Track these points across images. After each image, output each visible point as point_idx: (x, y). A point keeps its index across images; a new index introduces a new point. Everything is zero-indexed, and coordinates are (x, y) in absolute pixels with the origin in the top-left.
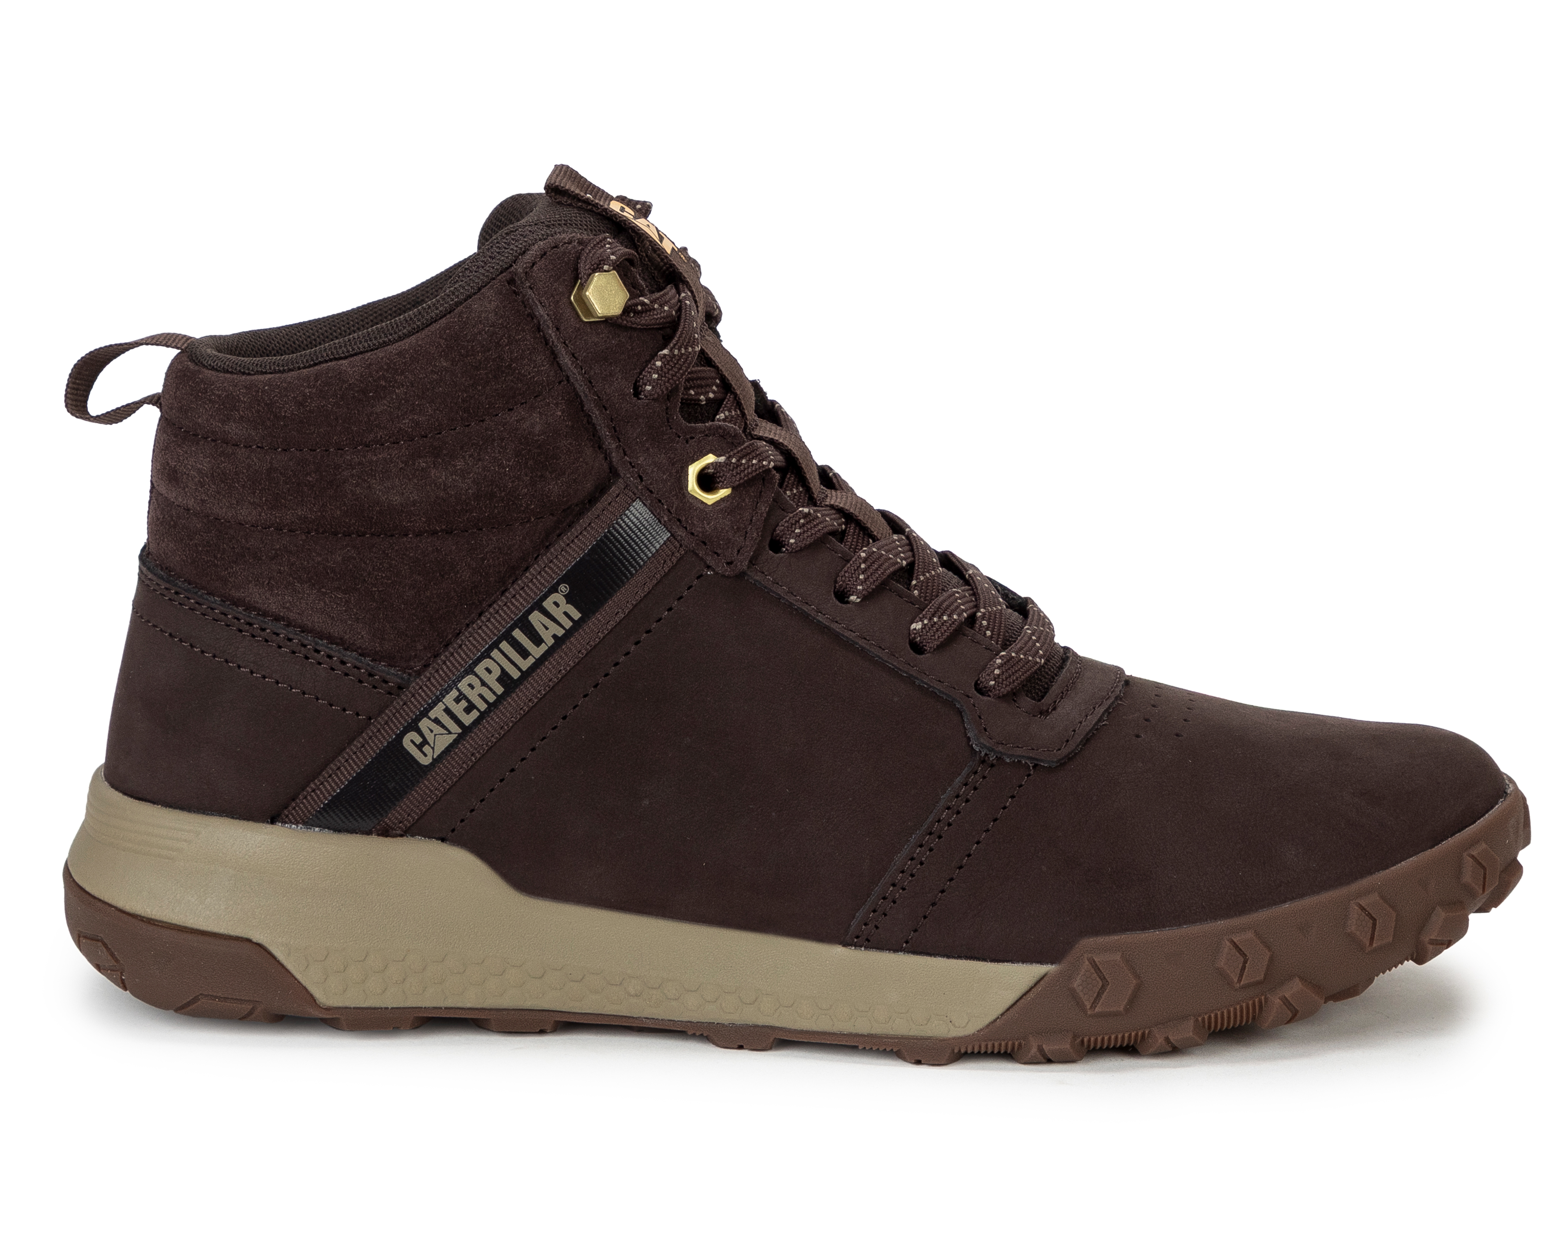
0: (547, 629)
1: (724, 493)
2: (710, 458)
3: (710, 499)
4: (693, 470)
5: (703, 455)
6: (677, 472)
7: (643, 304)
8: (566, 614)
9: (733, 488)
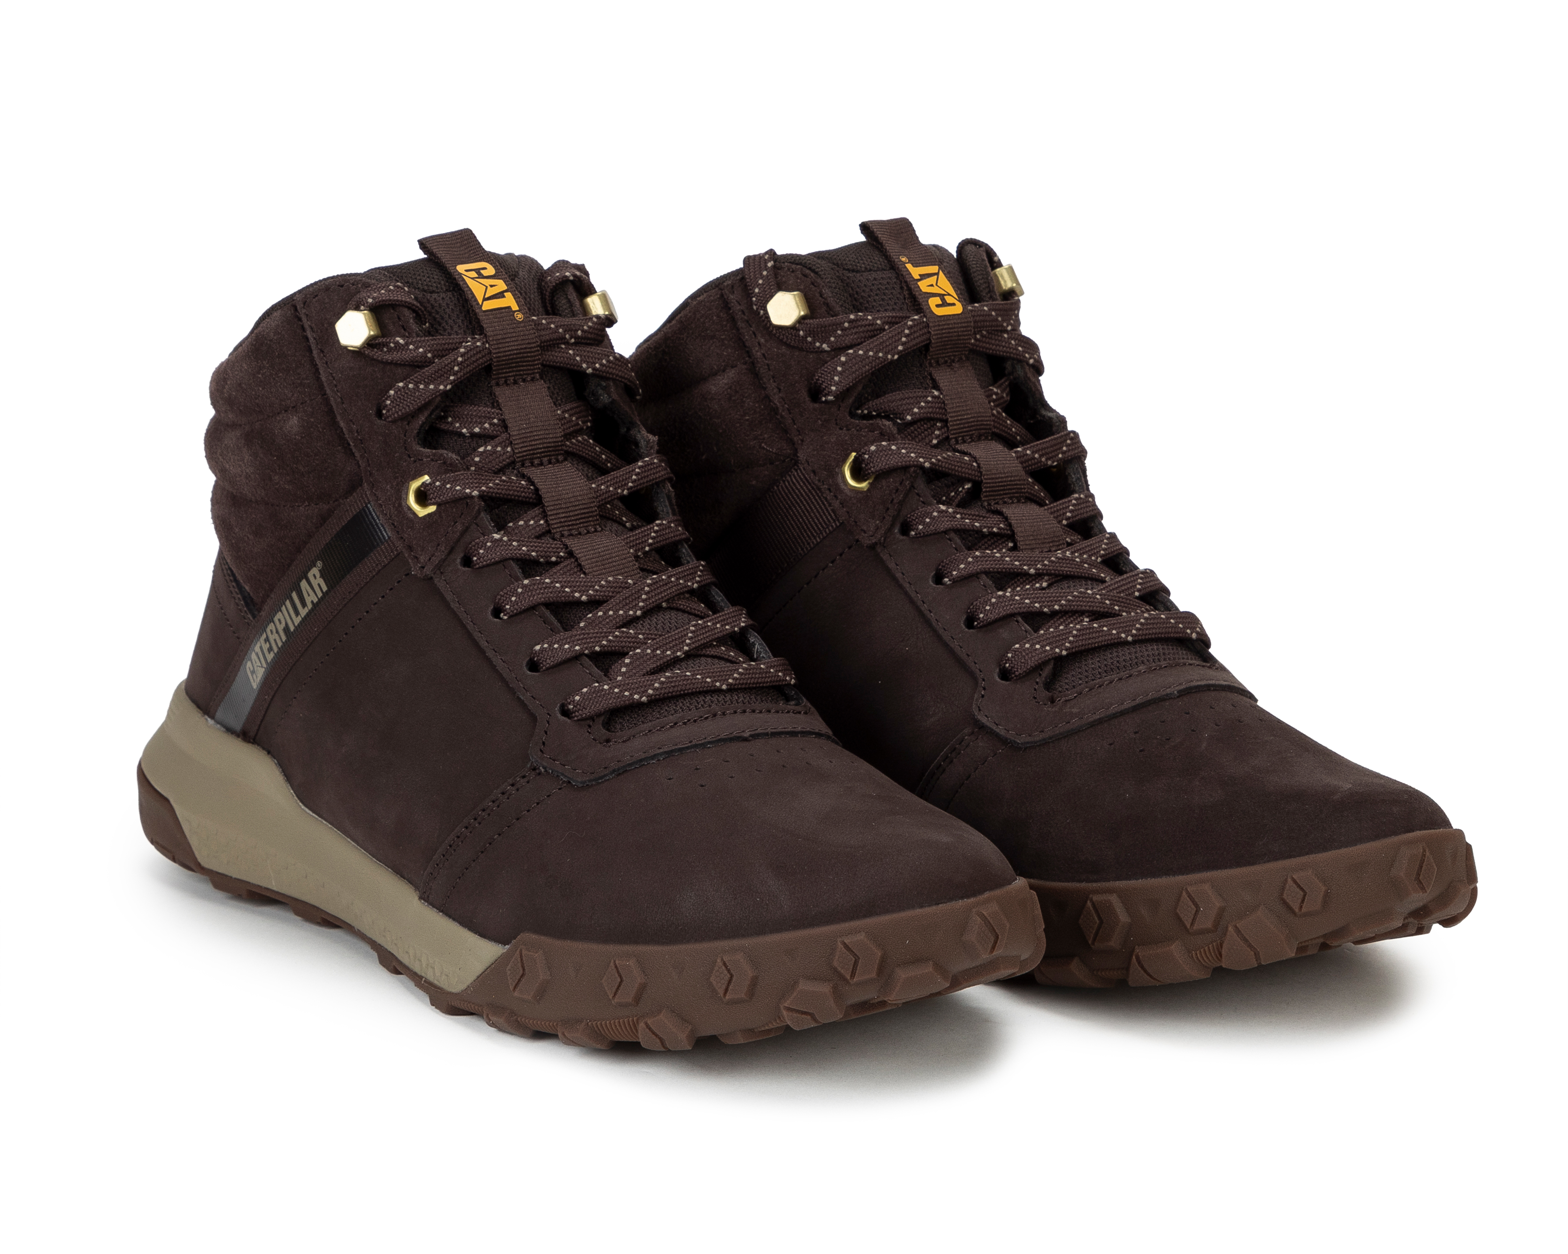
0: (309, 595)
1: (432, 509)
2: (426, 478)
3: (421, 512)
4: (415, 485)
5: (422, 475)
6: (397, 485)
7: (397, 343)
8: (319, 585)
9: (439, 505)
